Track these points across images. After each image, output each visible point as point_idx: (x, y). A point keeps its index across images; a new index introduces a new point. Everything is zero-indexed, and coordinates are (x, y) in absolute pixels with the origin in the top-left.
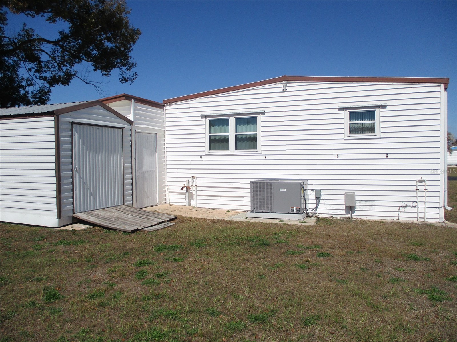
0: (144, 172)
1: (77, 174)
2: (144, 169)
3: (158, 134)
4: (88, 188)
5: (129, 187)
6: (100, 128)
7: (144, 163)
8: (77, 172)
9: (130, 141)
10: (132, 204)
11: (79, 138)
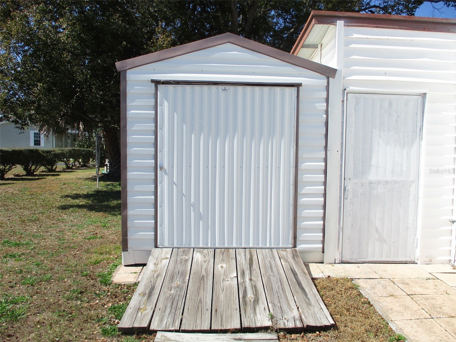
0: (371, 183)
1: (166, 177)
2: (372, 177)
3: (427, 95)
4: (192, 205)
5: (314, 212)
6: (232, 88)
7: (373, 162)
8: (166, 173)
9: (324, 112)
10: (321, 250)
11: (173, 110)
